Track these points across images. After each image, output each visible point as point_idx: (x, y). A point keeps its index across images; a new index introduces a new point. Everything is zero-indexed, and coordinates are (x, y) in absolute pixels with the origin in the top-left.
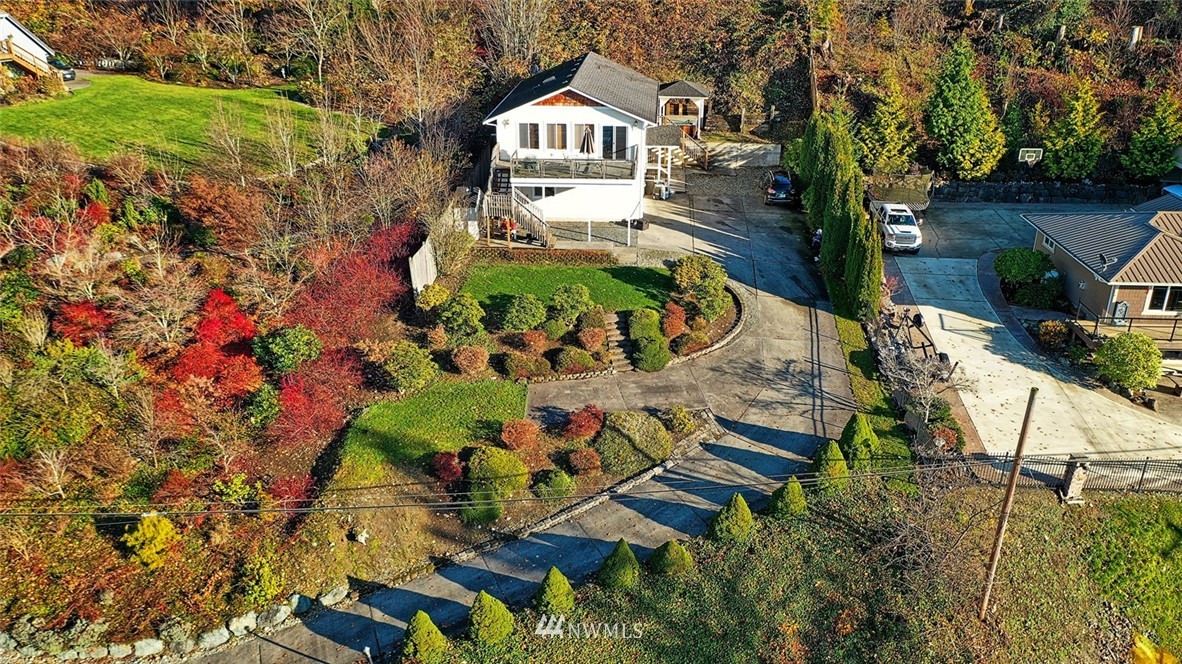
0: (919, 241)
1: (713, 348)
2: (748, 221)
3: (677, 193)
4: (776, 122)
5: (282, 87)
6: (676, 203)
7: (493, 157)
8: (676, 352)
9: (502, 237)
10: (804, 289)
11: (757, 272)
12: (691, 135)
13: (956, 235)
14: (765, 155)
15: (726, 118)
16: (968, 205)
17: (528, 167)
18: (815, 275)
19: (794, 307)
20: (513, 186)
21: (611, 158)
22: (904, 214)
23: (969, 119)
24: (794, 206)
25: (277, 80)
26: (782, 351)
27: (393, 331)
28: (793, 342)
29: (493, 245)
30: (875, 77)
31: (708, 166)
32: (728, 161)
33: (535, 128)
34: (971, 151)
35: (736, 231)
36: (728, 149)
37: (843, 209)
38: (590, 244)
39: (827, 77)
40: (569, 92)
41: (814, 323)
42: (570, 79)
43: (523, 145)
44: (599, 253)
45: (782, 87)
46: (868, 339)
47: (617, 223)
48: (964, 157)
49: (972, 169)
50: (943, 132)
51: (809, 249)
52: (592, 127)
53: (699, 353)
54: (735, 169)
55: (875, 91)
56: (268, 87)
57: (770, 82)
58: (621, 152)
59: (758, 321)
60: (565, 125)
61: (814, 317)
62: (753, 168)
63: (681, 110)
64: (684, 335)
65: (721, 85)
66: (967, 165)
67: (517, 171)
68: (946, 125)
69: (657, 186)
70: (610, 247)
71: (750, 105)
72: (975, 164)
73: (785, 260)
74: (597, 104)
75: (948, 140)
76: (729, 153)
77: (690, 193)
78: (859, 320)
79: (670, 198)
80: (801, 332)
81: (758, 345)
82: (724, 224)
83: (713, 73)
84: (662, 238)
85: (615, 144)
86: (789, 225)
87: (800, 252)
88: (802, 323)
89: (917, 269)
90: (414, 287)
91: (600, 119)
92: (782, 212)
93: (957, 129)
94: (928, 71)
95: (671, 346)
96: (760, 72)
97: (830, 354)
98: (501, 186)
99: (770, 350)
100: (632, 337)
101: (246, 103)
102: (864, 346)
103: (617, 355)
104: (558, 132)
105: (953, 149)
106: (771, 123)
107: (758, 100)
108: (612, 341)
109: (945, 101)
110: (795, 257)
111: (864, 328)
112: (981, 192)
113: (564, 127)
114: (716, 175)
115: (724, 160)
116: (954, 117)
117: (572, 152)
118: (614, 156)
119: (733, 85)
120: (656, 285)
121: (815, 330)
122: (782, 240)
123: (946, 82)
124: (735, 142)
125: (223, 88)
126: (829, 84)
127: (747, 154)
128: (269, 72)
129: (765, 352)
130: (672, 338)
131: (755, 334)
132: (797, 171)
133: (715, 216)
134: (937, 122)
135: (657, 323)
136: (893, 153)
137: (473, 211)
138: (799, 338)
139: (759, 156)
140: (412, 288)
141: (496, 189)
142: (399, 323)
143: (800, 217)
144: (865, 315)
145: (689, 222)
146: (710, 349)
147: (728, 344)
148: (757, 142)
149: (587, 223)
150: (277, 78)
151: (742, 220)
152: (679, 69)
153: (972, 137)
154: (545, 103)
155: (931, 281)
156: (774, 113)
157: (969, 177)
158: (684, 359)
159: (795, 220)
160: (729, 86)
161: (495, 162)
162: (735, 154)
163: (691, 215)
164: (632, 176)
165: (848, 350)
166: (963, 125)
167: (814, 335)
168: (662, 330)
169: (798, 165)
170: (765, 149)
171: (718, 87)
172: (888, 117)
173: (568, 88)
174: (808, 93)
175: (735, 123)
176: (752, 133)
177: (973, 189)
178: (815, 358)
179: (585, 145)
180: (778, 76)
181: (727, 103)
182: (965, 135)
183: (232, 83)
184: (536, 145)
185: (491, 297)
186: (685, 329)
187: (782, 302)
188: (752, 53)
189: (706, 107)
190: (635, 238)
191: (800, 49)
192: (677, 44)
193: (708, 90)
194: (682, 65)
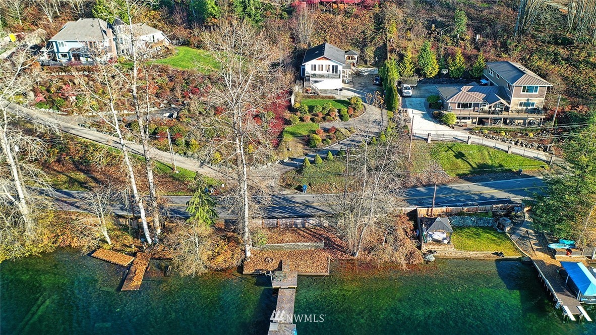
0: (411, 94)
2: (368, 89)
3: (350, 81)
6: (350, 84)
7: (305, 73)
9: (308, 93)
12: (354, 65)
13: (423, 92)
14: (374, 71)
15: (363, 60)
16: (428, 85)
17: (314, 75)
19: (378, 109)
20: (310, 80)
22: (409, 87)
23: (429, 62)
24: (380, 85)
29: (306, 95)
30: (405, 49)
31: (358, 74)
33: (315, 65)
34: (429, 70)
38: (329, 95)
39: (391, 49)
40: (324, 57)
42: (324, 53)
43: (312, 70)
44: (332, 97)
45: (379, 52)
47: (336, 89)
48: (427, 72)
49: (430, 75)
50: (422, 65)
52: (329, 65)
53: (356, 118)
54: (366, 75)
55: (404, 53)
57: (376, 50)
58: (336, 72)
59: (369, 111)
60: (323, 65)
61: (383, 111)
62: (370, 75)
63: (350, 58)
64: (353, 114)
65: (362, 51)
66: (428, 74)
67: (311, 77)
68: (423, 63)
69: (345, 80)
70: (334, 95)
71: (370, 57)
74: (331, 60)
75: (423, 67)
76: (364, 70)
77: (353, 82)
79: (348, 83)
80: (379, 114)
82: (362, 90)
83: (360, 47)
84: (347, 93)
85: (335, 69)
89: (410, 101)
91: (331, 64)
92: (377, 86)
93: (425, 64)
95: (350, 116)
96: (373, 47)
97: (385, 118)
98: (308, 80)
99: (372, 117)
100: (341, 114)
103: (338, 118)
104: (321, 66)
105: (424, 70)
106: (376, 62)
107: (372, 55)
108: (337, 115)
109: (423, 57)
111: (394, 113)
112: (432, 81)
114: (360, 77)
115: (363, 72)
116: (425, 61)
117: (325, 72)
119: (365, 51)
120: (346, 103)
123: (422, 51)
124: (366, 67)
126: (392, 51)
127: (369, 71)
130: (350, 114)
131: (368, 114)
132: (382, 76)
133: (360, 88)
134: (420, 62)
135: (346, 111)
136: (408, 71)
139: (372, 71)
140: (292, 104)
141: (306, 81)
142: (289, 111)
144: (394, 110)
145: (353, 89)
146: (358, 117)
147: (362, 116)
148: (372, 68)
149: (328, 89)
151: (366, 88)
153: (429, 66)
154: (318, 59)
155: (413, 103)
156: (377, 59)
157: (429, 77)
158: (353, 119)
159: (380, 89)
161: (306, 75)
162: (366, 71)
163: (354, 87)
164: (339, 78)
165: (389, 117)
166: (427, 63)
167: (382, 114)
169: (382, 74)
170: (374, 69)
172: (407, 61)
174: (386, 54)
175: (366, 62)
176: (371, 65)
177: (430, 80)
178: (382, 119)
179: (328, 70)
180: (378, 49)
181: (364, 56)
182: (427, 66)
184: (315, 70)
185: (309, 106)
188: (371, 42)
189: (358, 58)
190: (340, 93)
191: (384, 41)
192: (350, 38)
193: (358, 53)
194: (351, 45)
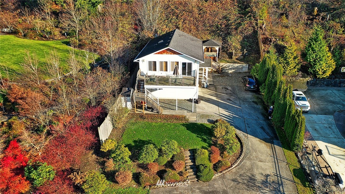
0: (309, 108)
1: (232, 168)
2: (239, 99)
3: (210, 84)
4: (246, 55)
5: (64, 40)
6: (210, 90)
7: (138, 75)
8: (216, 171)
9: (141, 108)
10: (267, 134)
11: (247, 125)
12: (214, 60)
13: (320, 102)
14: (242, 68)
15: (227, 53)
16: (320, 88)
17: (152, 80)
18: (270, 126)
19: (264, 144)
20: (145, 88)
21: (185, 74)
22: (302, 96)
23: (322, 56)
24: (257, 91)
25: (64, 37)
26: (262, 169)
27: (91, 159)
28: (267, 163)
29: (137, 112)
30: (283, 38)
31: (220, 72)
32: (228, 70)
33: (155, 63)
34: (322, 68)
35: (235, 104)
36: (228, 66)
37: (284, 101)
38: (177, 112)
39: (264, 38)
40: (169, 49)
41: (274, 153)
42: (169, 43)
43: (150, 69)
44: (181, 117)
45: (247, 42)
46: (299, 162)
47: (188, 100)
48: (319, 70)
49: (322, 75)
50: (311, 60)
51: (266, 114)
52: (178, 63)
53: (226, 171)
54: (231, 73)
55: (282, 43)
56: (59, 40)
57: (243, 40)
58: (190, 73)
59: (250, 152)
60: (167, 62)
61: (274, 149)
62: (237, 73)
63: (210, 50)
64: (219, 161)
65: (225, 41)
66: (320, 73)
67: (147, 82)
68: (313, 58)
69: (202, 82)
70: (185, 113)
71: (236, 49)
72: (324, 73)
73: (257, 118)
74: (180, 54)
75: (313, 63)
76: (228, 67)
77: (215, 84)
78: (293, 151)
79: (207, 87)
80: (269, 158)
81: (252, 166)
82: (230, 100)
83: (221, 36)
84: (206, 108)
85: (187, 68)
86: (255, 100)
87: (263, 114)
88: (269, 152)
89: (310, 121)
90: (101, 139)
91: (181, 60)
92: (252, 94)
93: (317, 59)
94: (301, 35)
95: (214, 167)
96: (239, 36)
97: (284, 170)
98: (141, 88)
99: (257, 169)
100: (197, 164)
101: (50, 46)
102: (299, 166)
103: (190, 173)
104: (164, 65)
105: (315, 67)
106: (244, 56)
107: (239, 47)
108: (188, 166)
109: (312, 48)
110: (261, 117)
111: (297, 156)
112: (325, 83)
113: (166, 63)
114: (224, 76)
115: (227, 70)
116: (316, 55)
117: (170, 73)
118: (187, 74)
119: (229, 41)
120: (205, 134)
121: (275, 157)
122: (254, 108)
123: (313, 41)
124: (231, 63)
125: (43, 40)
126: (266, 41)
127: (235, 68)
128: (61, 34)
129: (255, 169)
130: (214, 163)
131: (249, 159)
132: (257, 77)
133: (226, 96)
134: (309, 57)
135: (207, 156)
136: (292, 68)
137: (129, 98)
138: (269, 161)
139: (240, 68)
140: (100, 140)
141: (139, 88)
142: (94, 155)
143: (260, 96)
144: (297, 149)
145: (216, 99)
146: (230, 169)
147: (238, 165)
148: (239, 63)
149: (175, 100)
150: (63, 36)
151: (237, 98)
152: (209, 34)
153: (323, 62)
154: (158, 53)
155: (317, 127)
156: (245, 52)
157: (321, 77)
158: (220, 174)
159: (258, 98)
160: (227, 41)
161: (139, 76)
162: (231, 67)
163: (216, 96)
164: (194, 84)
165: (292, 168)
166: (320, 58)
167: (276, 159)
168: (209, 160)
169: (257, 75)
170: (242, 66)
171: (223, 41)
172: (290, 55)
173: (168, 48)
174: (257, 44)
175: (230, 55)
176: (237, 59)
177: (322, 82)
178: (278, 173)
179: (175, 71)
180: (246, 38)
181: (227, 47)
182: (320, 62)
183: (47, 38)
184: (155, 70)
185: (135, 142)
186: (219, 158)
187: (260, 141)
188: (236, 29)
189: (219, 49)
190: (195, 108)
191: (254, 27)
192: (208, 25)
193: (220, 43)
194: (210, 33)
